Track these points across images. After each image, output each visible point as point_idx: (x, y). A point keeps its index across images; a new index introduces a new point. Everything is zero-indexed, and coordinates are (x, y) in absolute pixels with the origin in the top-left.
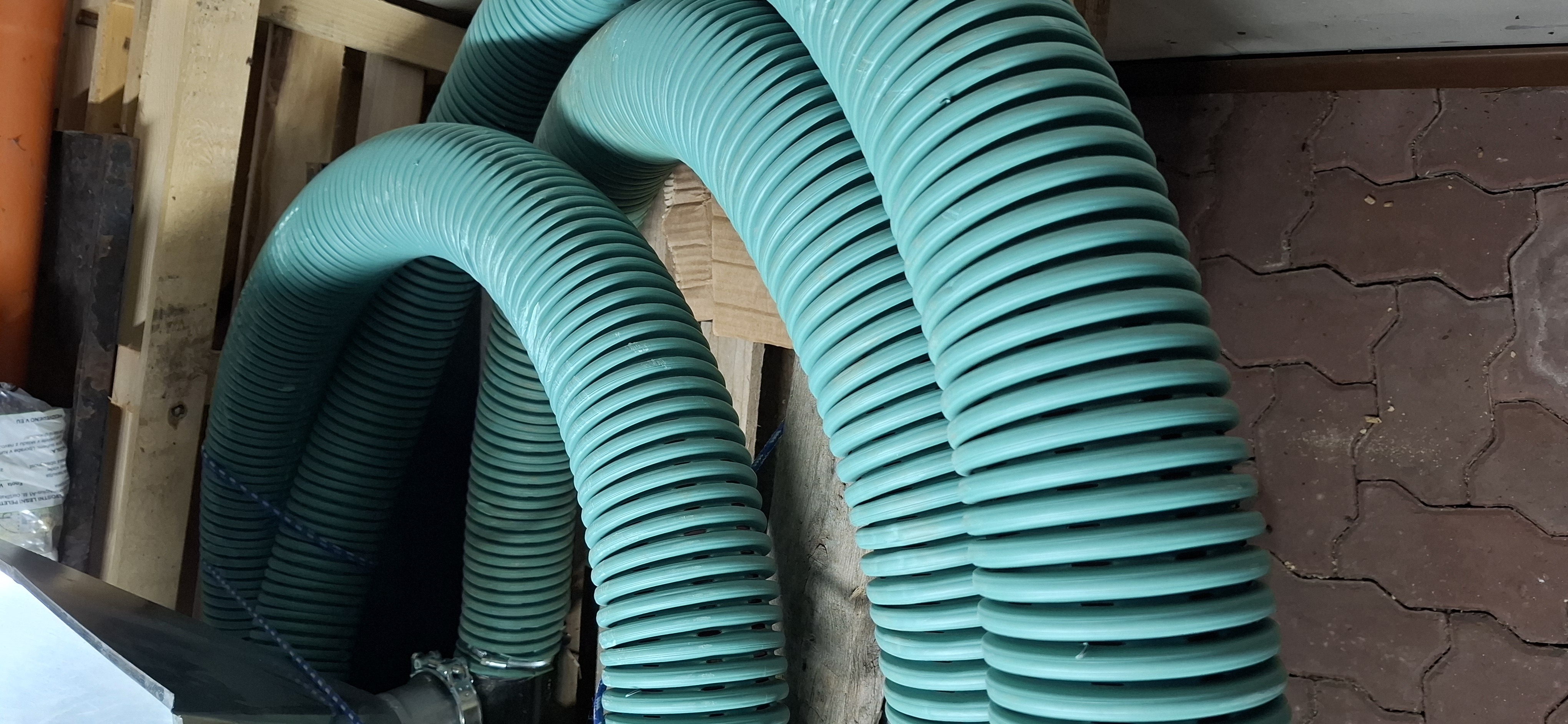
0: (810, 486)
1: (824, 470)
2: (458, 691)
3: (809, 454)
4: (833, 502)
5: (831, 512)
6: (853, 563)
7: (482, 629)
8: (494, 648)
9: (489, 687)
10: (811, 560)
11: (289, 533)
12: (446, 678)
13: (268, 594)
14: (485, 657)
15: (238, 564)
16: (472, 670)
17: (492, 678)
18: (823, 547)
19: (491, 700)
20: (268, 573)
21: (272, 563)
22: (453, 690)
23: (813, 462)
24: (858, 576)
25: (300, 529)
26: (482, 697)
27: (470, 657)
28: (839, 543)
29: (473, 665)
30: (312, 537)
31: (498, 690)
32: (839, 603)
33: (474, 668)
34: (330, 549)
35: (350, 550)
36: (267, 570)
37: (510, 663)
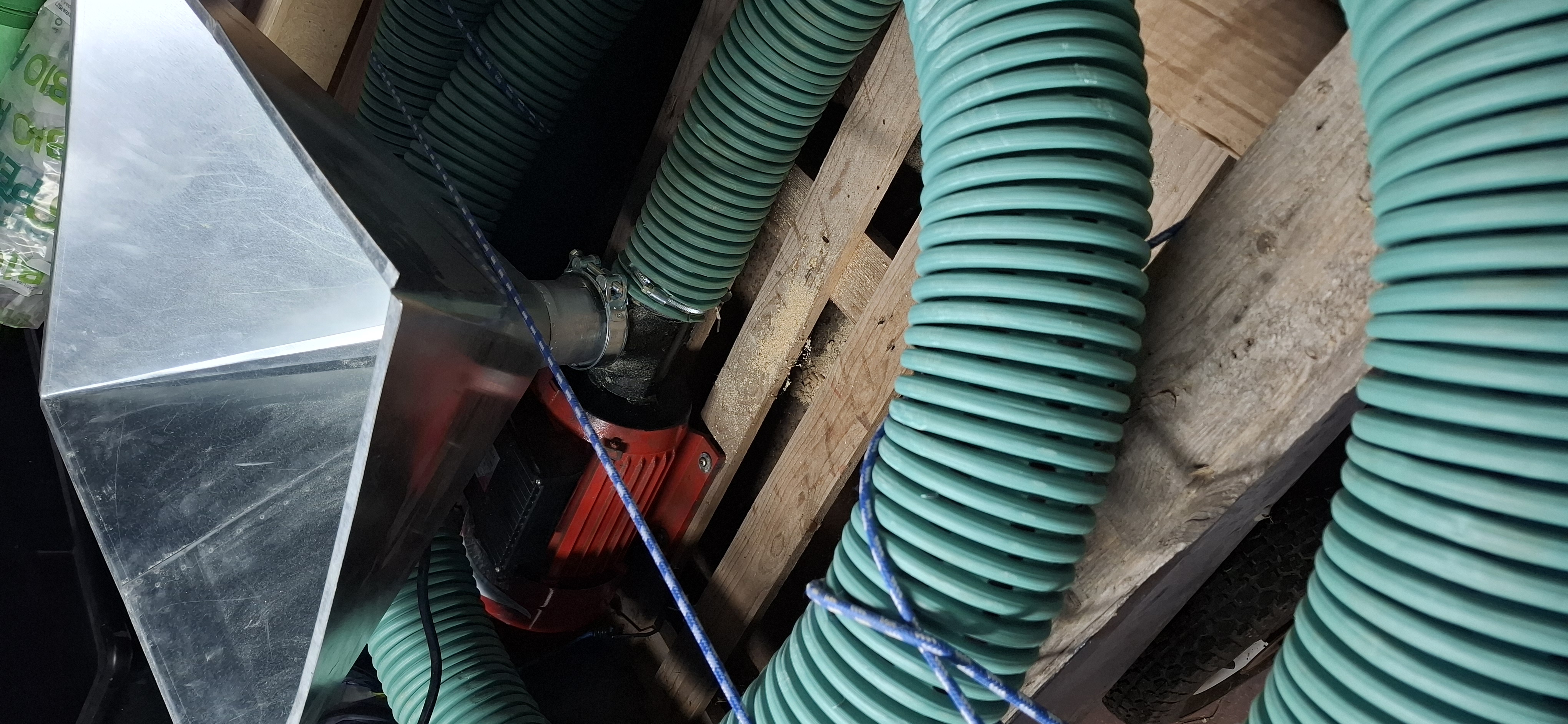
0: (1188, 319)
1: (1223, 311)
2: (612, 309)
3: (1206, 282)
4: (1217, 354)
5: (1209, 365)
6: (1214, 437)
7: (654, 257)
8: (659, 280)
9: (641, 315)
10: (1145, 401)
11: (474, 64)
12: (604, 292)
13: (433, 119)
14: (647, 285)
15: (411, 75)
16: (629, 293)
17: (646, 307)
18: (1172, 397)
19: (638, 328)
20: (440, 99)
21: (447, 89)
22: (607, 307)
23: (1210, 294)
24: (1213, 453)
25: (489, 67)
26: (631, 322)
27: (631, 277)
28: (1202, 403)
29: (632, 287)
30: (500, 81)
31: (648, 321)
32: (1166, 468)
33: (632, 291)
34: (514, 102)
35: (533, 110)
36: (440, 93)
37: (671, 301)
